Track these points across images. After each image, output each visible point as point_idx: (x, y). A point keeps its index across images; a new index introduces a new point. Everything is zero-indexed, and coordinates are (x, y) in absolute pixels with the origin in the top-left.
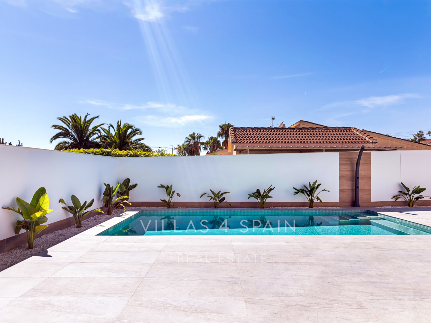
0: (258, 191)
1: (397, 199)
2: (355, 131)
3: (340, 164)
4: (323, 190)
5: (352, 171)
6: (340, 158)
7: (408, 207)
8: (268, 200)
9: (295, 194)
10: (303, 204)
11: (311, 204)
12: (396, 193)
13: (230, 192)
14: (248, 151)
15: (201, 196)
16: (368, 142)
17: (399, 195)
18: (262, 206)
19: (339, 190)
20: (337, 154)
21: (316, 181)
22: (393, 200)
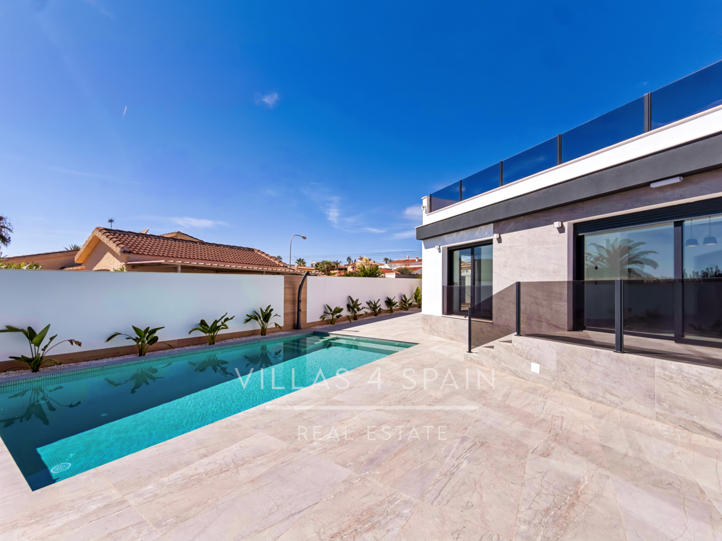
0: (203, 323)
1: (324, 319)
2: (259, 254)
3: (285, 288)
4: (276, 315)
5: (294, 294)
6: (285, 282)
7: (331, 325)
8: (220, 332)
9: (246, 322)
10: (253, 333)
11: (263, 332)
12: (322, 313)
13: (164, 327)
14: (179, 269)
15: (109, 339)
16: (279, 266)
17: (324, 315)
18: (212, 341)
19: (284, 313)
20: (282, 278)
21: (269, 306)
22: (321, 320)
